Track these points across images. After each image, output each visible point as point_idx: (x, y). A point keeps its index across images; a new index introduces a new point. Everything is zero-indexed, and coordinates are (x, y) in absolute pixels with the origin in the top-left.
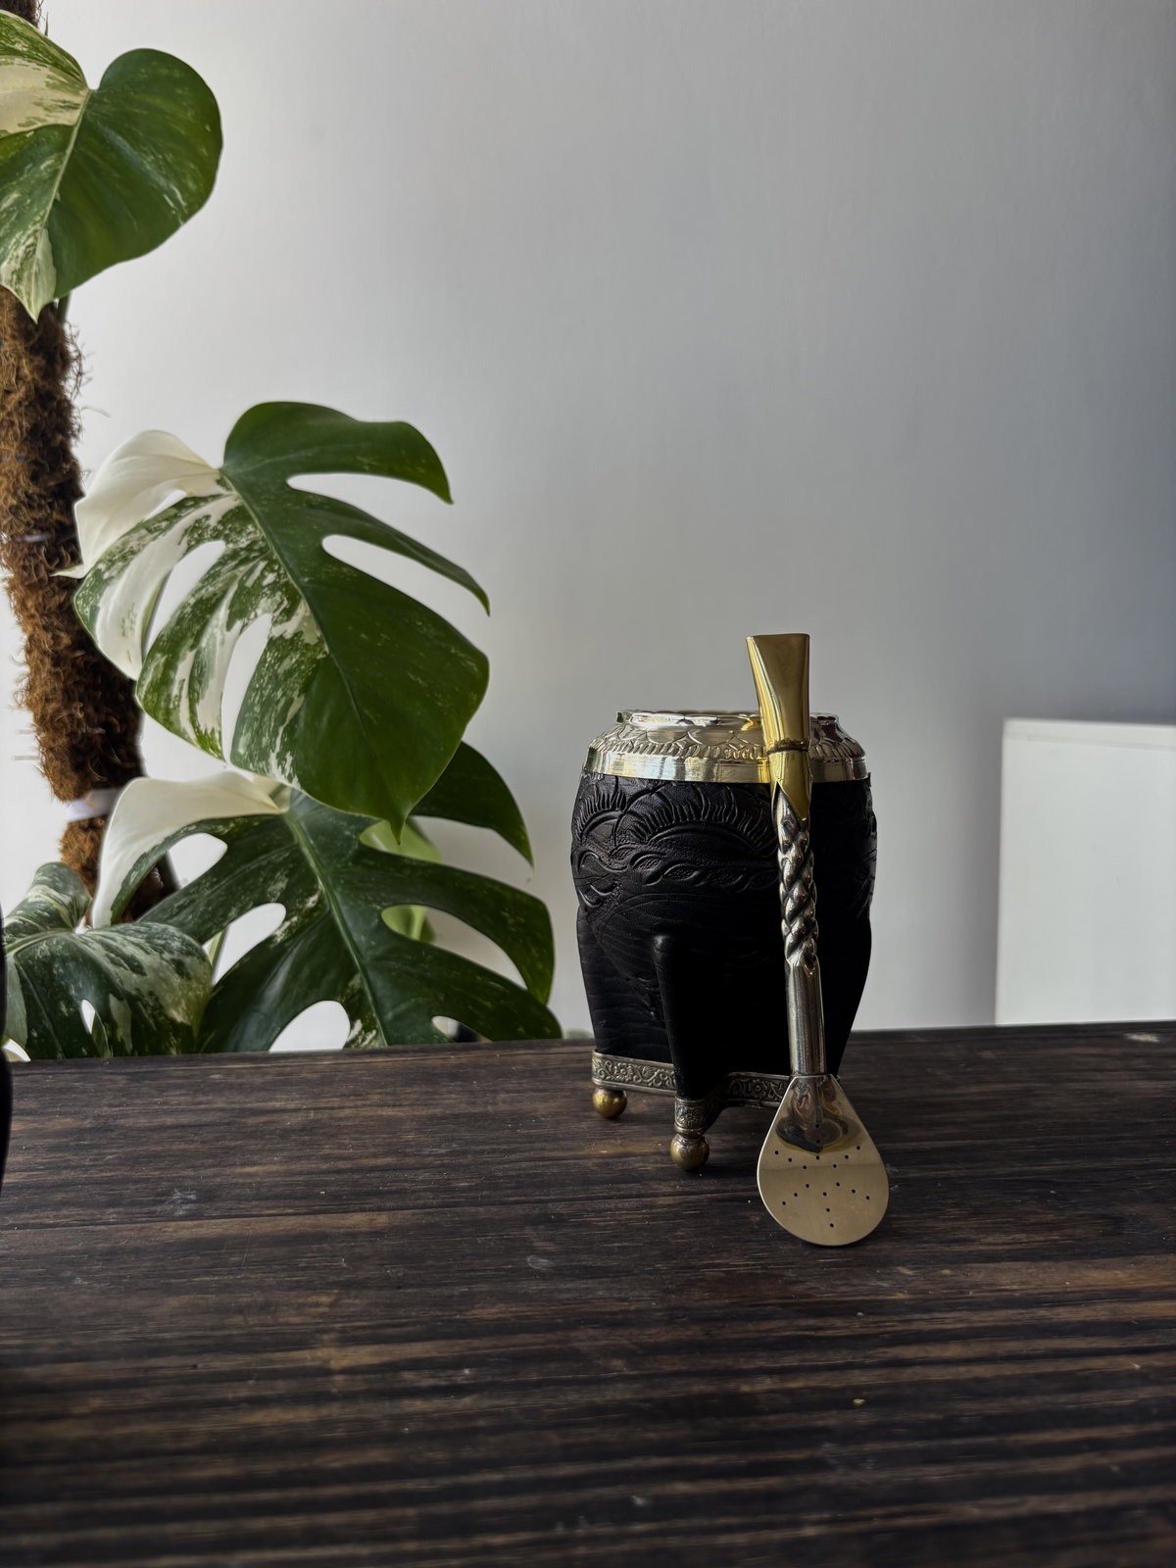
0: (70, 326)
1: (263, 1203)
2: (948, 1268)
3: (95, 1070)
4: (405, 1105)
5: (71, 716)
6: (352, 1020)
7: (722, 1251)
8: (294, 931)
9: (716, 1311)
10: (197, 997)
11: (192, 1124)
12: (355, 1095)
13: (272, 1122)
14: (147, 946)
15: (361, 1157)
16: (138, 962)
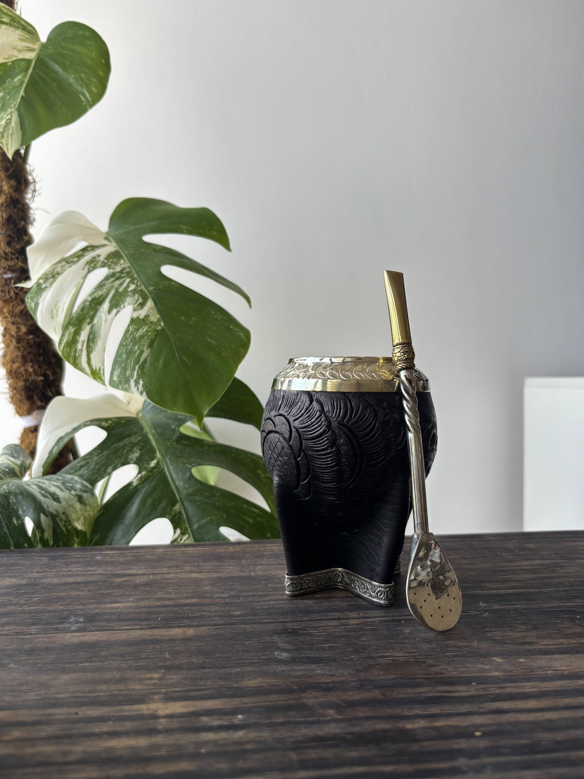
0: (30, 166)
1: (122, 623)
2: (522, 658)
3: (31, 555)
4: (204, 572)
5: (26, 370)
6: (175, 528)
7: (389, 649)
8: (143, 480)
9: (388, 682)
10: (89, 515)
11: (84, 581)
12: (176, 567)
13: (129, 581)
14: (62, 487)
15: (179, 599)
16: (57, 495)
